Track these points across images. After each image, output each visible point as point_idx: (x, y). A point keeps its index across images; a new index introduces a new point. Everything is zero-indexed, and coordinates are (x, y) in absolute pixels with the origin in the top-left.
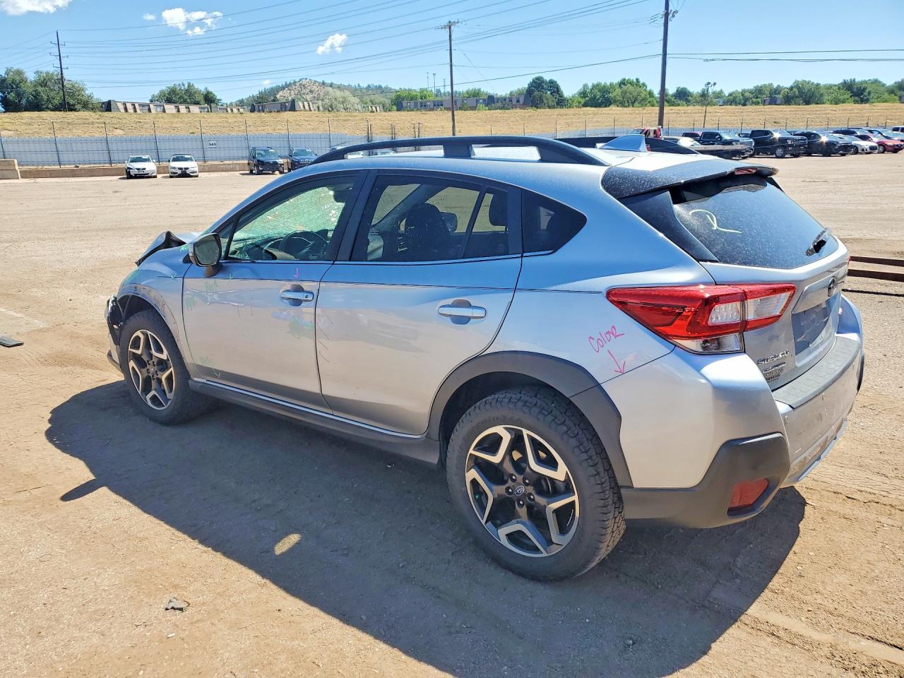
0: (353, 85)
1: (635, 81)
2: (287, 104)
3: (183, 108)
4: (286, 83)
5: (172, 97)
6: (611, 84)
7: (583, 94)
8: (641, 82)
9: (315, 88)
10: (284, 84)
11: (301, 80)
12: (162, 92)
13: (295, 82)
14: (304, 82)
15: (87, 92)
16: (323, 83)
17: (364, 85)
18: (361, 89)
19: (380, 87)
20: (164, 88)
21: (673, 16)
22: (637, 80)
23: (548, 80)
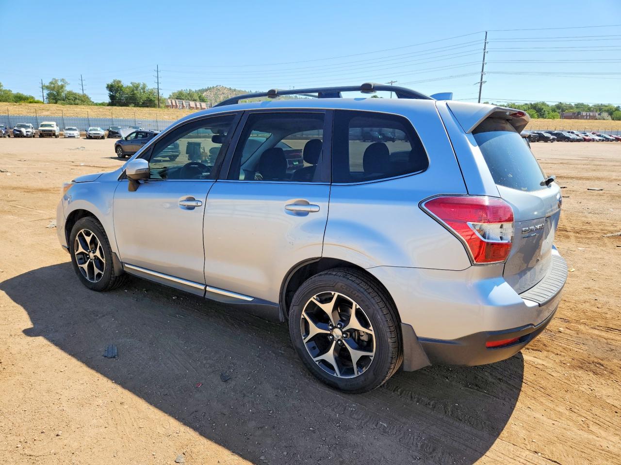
5: (179, 96)
9: (225, 91)
10: (207, 88)
11: (217, 86)
12: (173, 93)
13: (213, 87)
16: (230, 89)
20: (176, 91)
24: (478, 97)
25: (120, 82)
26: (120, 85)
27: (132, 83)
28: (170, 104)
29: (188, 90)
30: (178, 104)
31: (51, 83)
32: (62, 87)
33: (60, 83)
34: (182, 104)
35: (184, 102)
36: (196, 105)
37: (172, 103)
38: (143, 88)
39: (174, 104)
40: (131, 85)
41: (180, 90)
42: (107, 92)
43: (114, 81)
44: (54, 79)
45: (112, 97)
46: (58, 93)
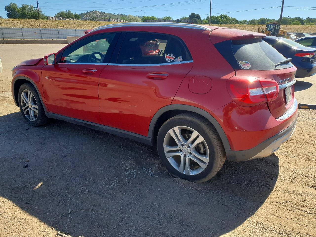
0: (112, 13)
1: (225, 15)
2: (107, 20)
3: (72, 20)
5: (62, 15)
6: (217, 16)
7: (207, 19)
8: (227, 16)
9: (98, 14)
10: (87, 12)
11: (93, 11)
12: (58, 14)
15: (42, 13)
17: (116, 14)
18: (115, 15)
19: (122, 14)
20: (59, 12)
22: (226, 15)
23: (196, 14)
25: (14, 4)
26: (14, 7)
27: (22, 5)
28: (51, 19)
29: (68, 11)
35: (61, 19)
38: (31, 8)
40: (21, 6)
41: (62, 11)
42: (6, 12)
43: (10, 4)
45: (10, 16)
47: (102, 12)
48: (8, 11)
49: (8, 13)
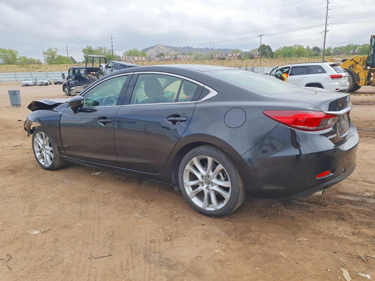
0: (178, 46)
4: (152, 46)
5: (130, 54)
9: (163, 48)
13: (155, 46)
14: (159, 46)
15: (116, 54)
17: (182, 46)
19: (189, 47)
21: (328, 31)
23: (266, 45)
24: (324, 42)
25: (91, 47)
26: (90, 49)
27: (97, 47)
28: (122, 59)
29: (135, 49)
30: (127, 59)
31: (48, 50)
32: (55, 52)
33: (54, 50)
34: (130, 59)
35: (130, 57)
36: (139, 59)
37: (123, 59)
38: (105, 50)
39: (124, 59)
40: (97, 49)
41: (130, 49)
42: (83, 54)
43: (87, 47)
44: (50, 48)
46: (53, 57)
47: (167, 45)
48: (85, 53)
49: (84, 56)
